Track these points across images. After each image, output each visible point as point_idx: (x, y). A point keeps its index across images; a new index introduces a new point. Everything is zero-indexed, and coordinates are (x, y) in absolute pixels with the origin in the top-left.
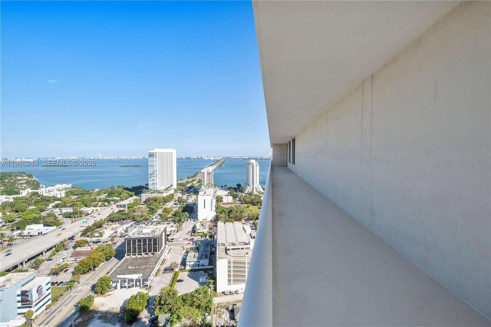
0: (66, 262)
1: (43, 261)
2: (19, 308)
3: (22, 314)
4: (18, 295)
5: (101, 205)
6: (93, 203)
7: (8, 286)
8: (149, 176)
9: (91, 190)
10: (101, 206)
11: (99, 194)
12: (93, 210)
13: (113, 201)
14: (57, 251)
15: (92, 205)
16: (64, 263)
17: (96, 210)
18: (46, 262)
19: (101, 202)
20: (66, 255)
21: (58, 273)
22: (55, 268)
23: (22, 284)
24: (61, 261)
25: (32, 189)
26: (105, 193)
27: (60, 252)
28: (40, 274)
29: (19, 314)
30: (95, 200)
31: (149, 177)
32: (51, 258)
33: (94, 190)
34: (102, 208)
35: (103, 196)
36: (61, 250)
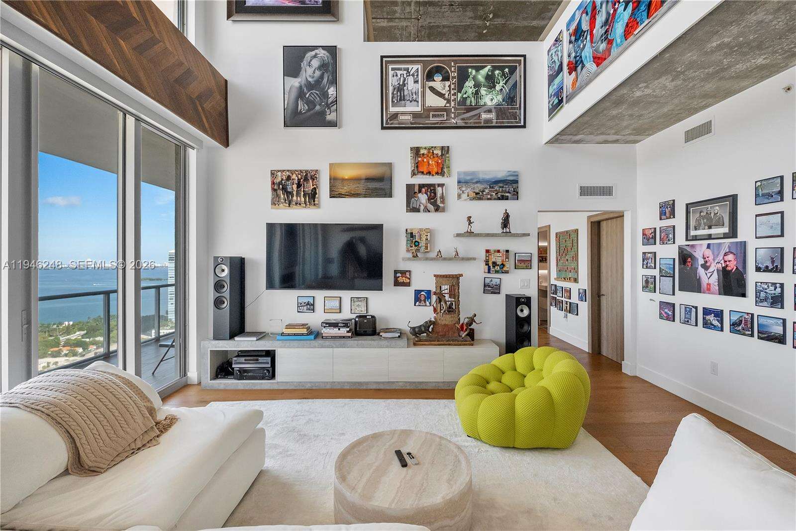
5: (67, 352)
6: (52, 350)
8: (169, 296)
9: (54, 324)
10: (66, 355)
11: (68, 331)
12: (48, 363)
13: (93, 344)
15: (50, 353)
17: (53, 364)
19: (69, 348)
26: (80, 330)
30: (57, 344)
31: (169, 298)
33: (61, 324)
34: (67, 358)
35: (77, 335)
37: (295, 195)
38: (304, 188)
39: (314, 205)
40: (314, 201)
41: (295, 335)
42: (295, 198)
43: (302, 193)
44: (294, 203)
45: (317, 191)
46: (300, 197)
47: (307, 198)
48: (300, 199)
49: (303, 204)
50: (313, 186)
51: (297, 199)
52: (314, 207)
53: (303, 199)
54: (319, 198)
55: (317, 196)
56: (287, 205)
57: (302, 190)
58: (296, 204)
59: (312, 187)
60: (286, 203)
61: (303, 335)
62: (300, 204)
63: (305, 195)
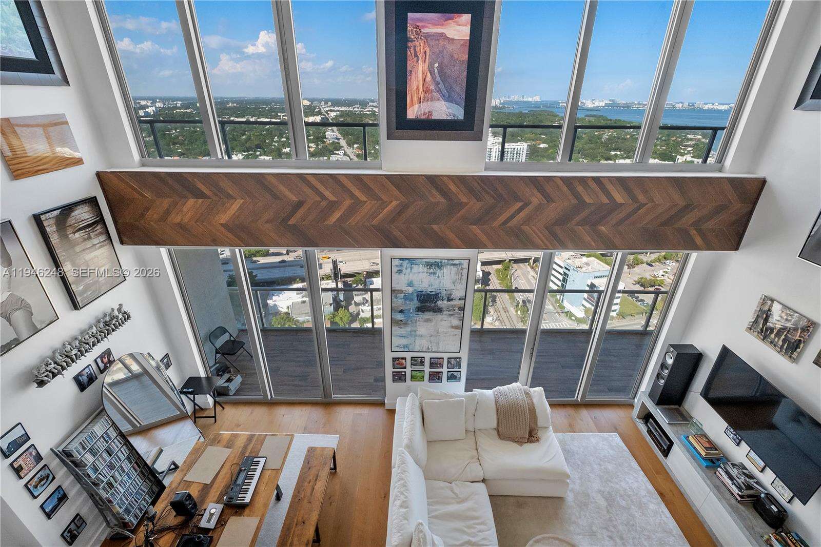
0: (666, 278)
1: (642, 263)
2: (585, 299)
3: (585, 307)
4: (588, 285)
7: (584, 269)
14: (665, 258)
16: (663, 278)
18: (645, 265)
20: (670, 268)
21: (646, 286)
22: (646, 279)
23: (596, 275)
24: (661, 273)
25: (692, 157)
27: (668, 261)
28: (629, 276)
29: (583, 305)
32: (653, 264)
36: (671, 259)
37: (774, 333)
38: (787, 333)
39: (790, 357)
40: (792, 353)
41: (695, 448)
42: (773, 336)
43: (783, 337)
44: (770, 340)
45: (802, 346)
46: (779, 338)
47: (786, 345)
48: (778, 340)
49: (778, 347)
50: (799, 337)
51: (775, 338)
52: (789, 359)
53: (780, 343)
54: (799, 354)
55: (798, 350)
56: (762, 338)
57: (785, 333)
58: (771, 343)
59: (797, 338)
60: (762, 335)
61: (700, 454)
62: (775, 346)
63: (784, 341)
